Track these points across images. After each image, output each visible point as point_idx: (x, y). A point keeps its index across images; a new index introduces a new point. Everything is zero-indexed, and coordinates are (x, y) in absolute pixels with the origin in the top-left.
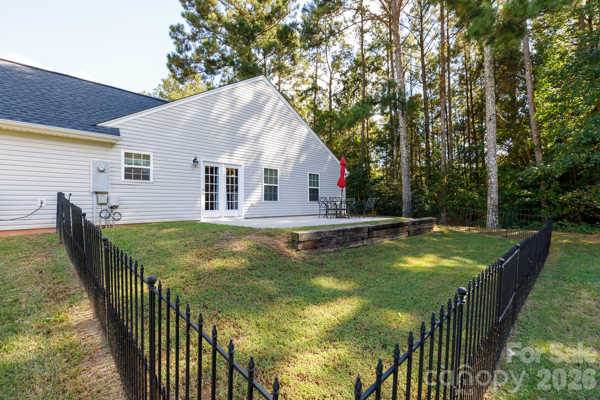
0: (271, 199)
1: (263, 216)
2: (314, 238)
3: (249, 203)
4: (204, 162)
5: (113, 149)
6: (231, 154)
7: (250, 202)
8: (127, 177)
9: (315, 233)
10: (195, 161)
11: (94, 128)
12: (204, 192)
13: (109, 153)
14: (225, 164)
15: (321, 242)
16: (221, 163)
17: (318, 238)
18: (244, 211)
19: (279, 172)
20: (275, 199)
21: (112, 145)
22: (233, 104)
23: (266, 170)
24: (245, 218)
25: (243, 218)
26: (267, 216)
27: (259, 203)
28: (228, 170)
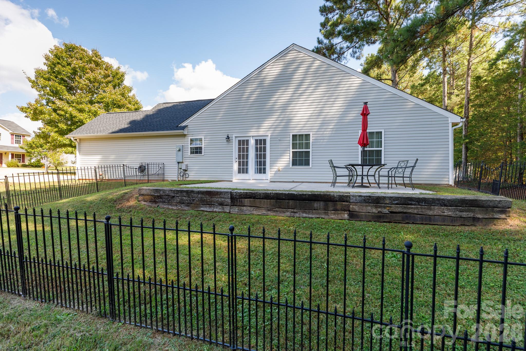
0: (301, 164)
1: (291, 180)
2: (153, 194)
3: (275, 169)
4: (236, 137)
5: (186, 138)
6: (259, 127)
7: (277, 167)
8: (192, 153)
9: (154, 190)
10: (228, 138)
11: (177, 128)
12: (237, 160)
13: (183, 140)
14: (253, 136)
15: (161, 198)
16: (250, 136)
17: (156, 195)
18: (270, 175)
19: (311, 136)
20: (307, 163)
21: (184, 136)
22: (261, 84)
23: (294, 136)
24: (271, 182)
25: (268, 181)
26: (295, 180)
27: (286, 169)
28: (256, 141)
